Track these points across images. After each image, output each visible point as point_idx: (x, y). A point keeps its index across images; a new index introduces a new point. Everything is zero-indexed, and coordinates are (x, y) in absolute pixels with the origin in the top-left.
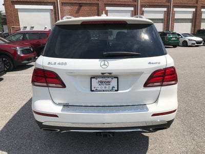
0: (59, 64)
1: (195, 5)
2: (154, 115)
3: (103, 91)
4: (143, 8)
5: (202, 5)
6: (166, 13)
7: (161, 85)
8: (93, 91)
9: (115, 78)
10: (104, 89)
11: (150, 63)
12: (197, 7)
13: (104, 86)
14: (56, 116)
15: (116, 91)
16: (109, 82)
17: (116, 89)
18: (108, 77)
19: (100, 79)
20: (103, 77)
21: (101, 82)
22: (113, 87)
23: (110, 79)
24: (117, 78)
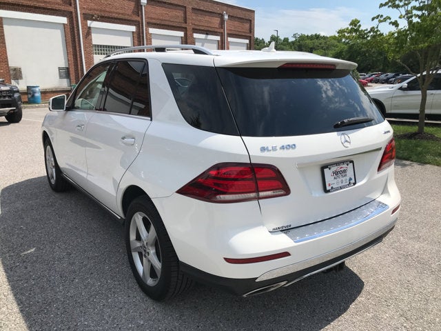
0: (283, 148)
1: (184, 25)
3: (341, 188)
4: (89, 22)
5: (193, 26)
6: (135, 35)
8: (329, 191)
9: (350, 162)
10: (341, 185)
12: (186, 28)
13: (340, 180)
14: (286, 254)
15: (353, 184)
16: (345, 171)
17: (353, 181)
18: (343, 162)
19: (334, 169)
20: (337, 164)
21: (336, 173)
22: (350, 179)
23: (345, 166)
24: (352, 162)
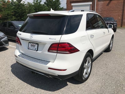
2: (49, 68)
3: (32, 50)
7: (57, 53)
8: (29, 49)
9: (37, 44)
10: (32, 49)
11: (50, 39)
13: (32, 47)
15: (36, 51)
16: (34, 46)
17: (36, 50)
18: (34, 43)
19: (32, 44)
20: (33, 43)
21: (32, 45)
22: (36, 49)
23: (35, 44)
24: (38, 44)
